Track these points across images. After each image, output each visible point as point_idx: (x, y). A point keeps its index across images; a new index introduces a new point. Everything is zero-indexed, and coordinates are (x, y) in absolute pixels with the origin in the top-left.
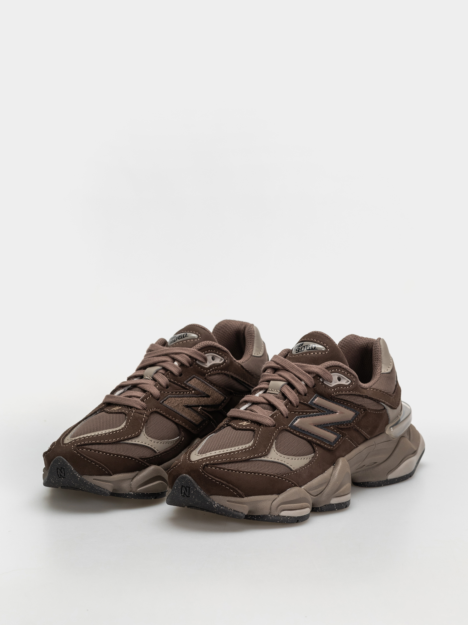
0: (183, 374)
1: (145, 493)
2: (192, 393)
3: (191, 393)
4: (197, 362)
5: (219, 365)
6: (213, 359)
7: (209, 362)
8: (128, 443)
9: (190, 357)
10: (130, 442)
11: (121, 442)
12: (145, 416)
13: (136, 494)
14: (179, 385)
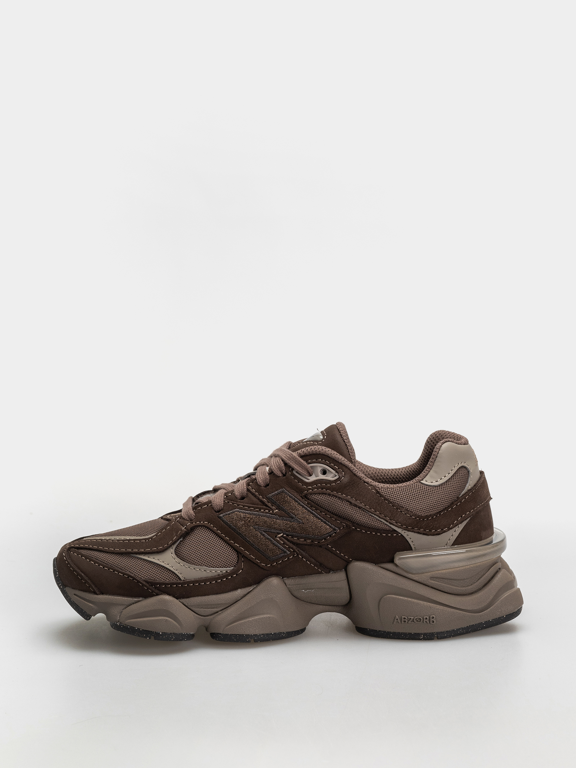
0: (270, 485)
1: (135, 628)
2: (273, 512)
3: (271, 512)
4: (294, 472)
5: (330, 482)
6: (324, 472)
7: (315, 475)
8: (141, 559)
9: (286, 464)
10: (146, 558)
11: (131, 555)
12: (185, 528)
13: (123, 626)
14: (259, 499)
